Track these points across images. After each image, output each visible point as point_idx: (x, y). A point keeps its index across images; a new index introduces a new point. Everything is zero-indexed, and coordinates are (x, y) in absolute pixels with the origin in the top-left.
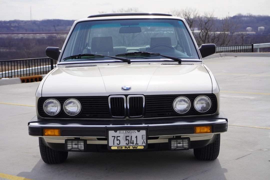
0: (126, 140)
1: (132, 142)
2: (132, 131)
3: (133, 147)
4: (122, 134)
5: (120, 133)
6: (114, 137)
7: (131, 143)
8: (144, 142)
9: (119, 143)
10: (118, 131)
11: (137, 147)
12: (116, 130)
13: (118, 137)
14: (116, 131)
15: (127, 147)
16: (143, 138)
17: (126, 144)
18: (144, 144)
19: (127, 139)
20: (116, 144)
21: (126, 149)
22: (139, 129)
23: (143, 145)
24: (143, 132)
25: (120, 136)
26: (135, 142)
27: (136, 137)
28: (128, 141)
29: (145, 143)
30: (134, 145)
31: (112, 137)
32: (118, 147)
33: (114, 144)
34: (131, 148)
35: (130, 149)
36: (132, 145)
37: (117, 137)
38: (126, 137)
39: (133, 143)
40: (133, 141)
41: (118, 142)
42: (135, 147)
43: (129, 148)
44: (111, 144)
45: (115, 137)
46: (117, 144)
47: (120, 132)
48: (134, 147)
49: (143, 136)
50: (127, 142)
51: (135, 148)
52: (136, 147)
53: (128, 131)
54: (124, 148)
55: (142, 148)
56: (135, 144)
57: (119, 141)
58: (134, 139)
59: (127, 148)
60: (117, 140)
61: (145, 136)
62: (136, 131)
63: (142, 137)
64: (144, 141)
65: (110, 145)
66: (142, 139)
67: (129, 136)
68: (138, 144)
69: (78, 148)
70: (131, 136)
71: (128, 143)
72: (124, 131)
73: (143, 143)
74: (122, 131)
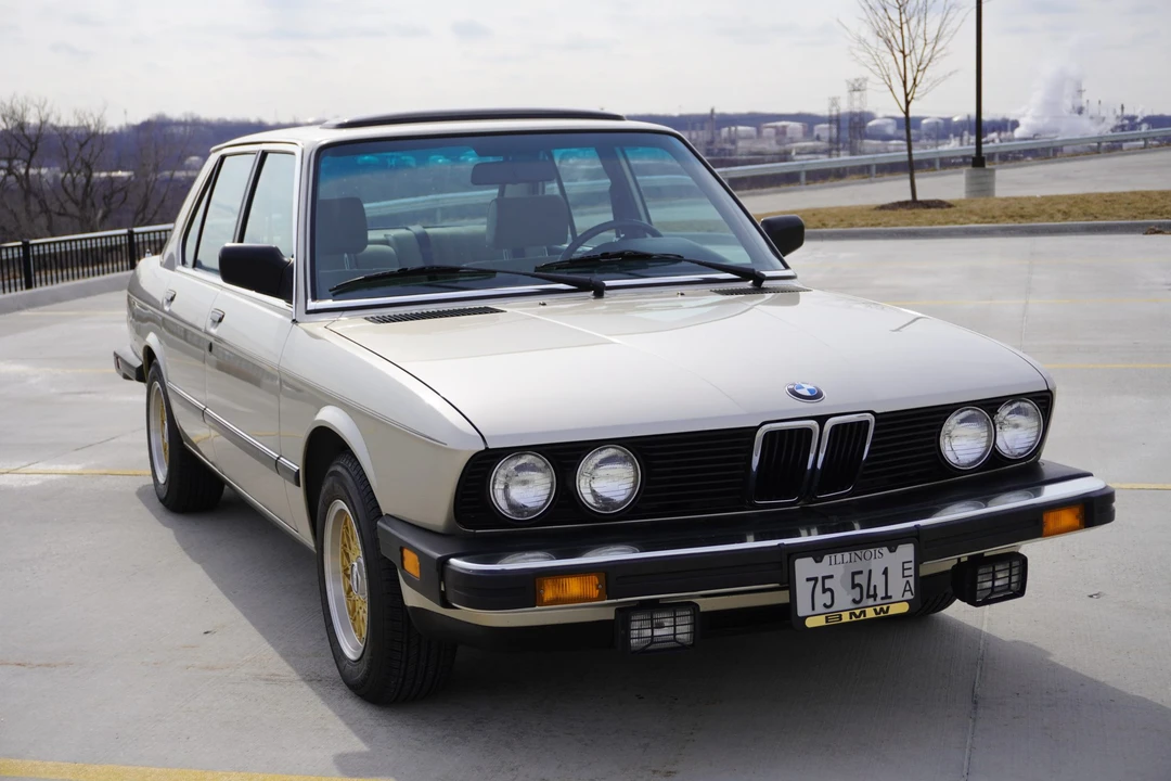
0: (854, 586)
1: (872, 593)
2: (872, 550)
3: (875, 610)
4: (837, 567)
5: (833, 562)
6: (813, 582)
7: (869, 596)
8: (908, 588)
9: (829, 603)
10: (826, 558)
11: (888, 608)
12: (817, 552)
13: (826, 581)
14: (818, 560)
15: (857, 612)
16: (906, 573)
17: (854, 601)
18: (909, 596)
19: (856, 582)
20: (819, 608)
21: (854, 619)
22: (892, 542)
23: (905, 598)
24: (907, 552)
25: (831, 577)
26: (881, 593)
27: (885, 572)
28: (858, 589)
29: (910, 590)
30: (879, 601)
31: (808, 580)
32: (827, 618)
33: (813, 609)
34: (870, 614)
35: (868, 617)
36: (871, 601)
37: (824, 578)
38: (854, 574)
39: (875, 596)
40: (875, 586)
41: (827, 598)
42: (882, 609)
43: (862, 617)
44: (803, 608)
45: (816, 579)
46: (825, 605)
47: (833, 558)
48: (878, 608)
49: (906, 566)
50: (856, 593)
51: (882, 614)
52: (885, 607)
53: (858, 552)
54: (846, 618)
55: (903, 608)
56: (882, 598)
57: (829, 594)
58: (878, 580)
59: (856, 617)
60: (824, 590)
61: (912, 565)
62: (885, 550)
63: (904, 569)
64: (908, 582)
65: (801, 613)
66: (904, 577)
67: (861, 572)
68: (891, 597)
69: (675, 640)
70: (870, 571)
71: (858, 599)
72: (847, 555)
73: (905, 591)
74: (839, 556)
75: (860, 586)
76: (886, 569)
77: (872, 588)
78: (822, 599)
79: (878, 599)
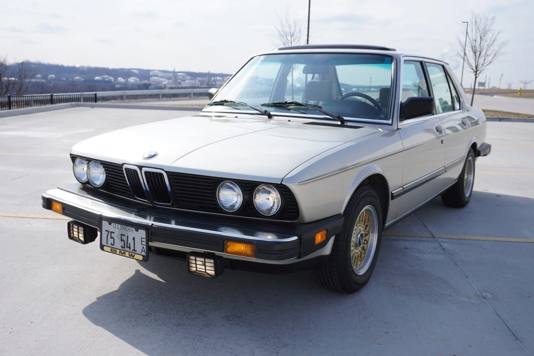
0: (122, 240)
1: (128, 246)
2: (129, 227)
4: (116, 230)
5: (115, 227)
7: (127, 247)
9: (113, 243)
10: (112, 224)
12: (110, 220)
14: (110, 224)
15: (122, 252)
16: (143, 243)
17: (121, 246)
18: (143, 253)
20: (109, 244)
22: (137, 227)
23: (142, 254)
24: (142, 233)
25: (114, 233)
26: (132, 248)
28: (123, 242)
29: (144, 251)
30: (131, 250)
31: (106, 231)
32: (112, 249)
33: (107, 243)
35: (126, 256)
36: (128, 249)
37: (111, 232)
38: (122, 235)
39: (130, 248)
40: (130, 244)
41: (112, 241)
42: (132, 255)
44: (104, 241)
45: (108, 231)
47: (115, 225)
48: (130, 254)
49: (143, 240)
51: (132, 257)
52: (133, 254)
53: (124, 226)
54: (118, 252)
55: (141, 258)
56: (133, 250)
57: (113, 239)
58: (131, 241)
60: (111, 238)
61: (145, 240)
62: (133, 229)
63: (142, 241)
64: (143, 247)
65: (103, 243)
66: (141, 244)
67: (124, 235)
68: (136, 251)
69: (78, 238)
70: (128, 236)
71: (123, 246)
72: (119, 226)
73: (142, 251)
74: (117, 225)
76: (134, 238)
77: (128, 244)
78: (110, 241)
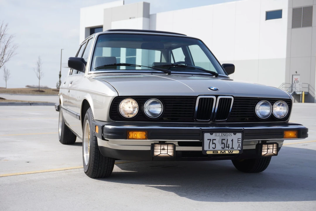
0: (222, 143)
1: (228, 146)
2: (228, 133)
4: (217, 137)
5: (216, 135)
7: (227, 147)
8: (239, 146)
10: (214, 134)
11: (233, 151)
12: (211, 132)
13: (214, 141)
14: (212, 134)
15: (223, 151)
16: (239, 142)
17: (222, 148)
18: (239, 149)
19: (223, 142)
20: (211, 149)
21: (222, 153)
22: (235, 132)
24: (239, 135)
25: (215, 140)
26: (231, 147)
28: (223, 144)
31: (208, 140)
32: (213, 152)
33: (209, 148)
34: (227, 152)
36: (227, 149)
38: (222, 140)
39: (229, 147)
41: (214, 146)
42: (231, 151)
43: (224, 153)
44: (206, 148)
45: (210, 140)
46: (213, 148)
47: (216, 134)
48: (229, 151)
49: (239, 140)
50: (223, 146)
51: (231, 153)
53: (224, 134)
54: (219, 152)
55: (237, 152)
56: (231, 148)
57: (214, 144)
58: (230, 142)
60: (213, 143)
61: (241, 140)
62: (232, 134)
64: (239, 144)
67: (224, 140)
68: (234, 148)
69: (167, 154)
70: (227, 140)
72: (220, 134)
74: (218, 134)
75: (224, 143)
76: (233, 140)
77: (228, 145)
78: (212, 146)
79: (230, 148)
